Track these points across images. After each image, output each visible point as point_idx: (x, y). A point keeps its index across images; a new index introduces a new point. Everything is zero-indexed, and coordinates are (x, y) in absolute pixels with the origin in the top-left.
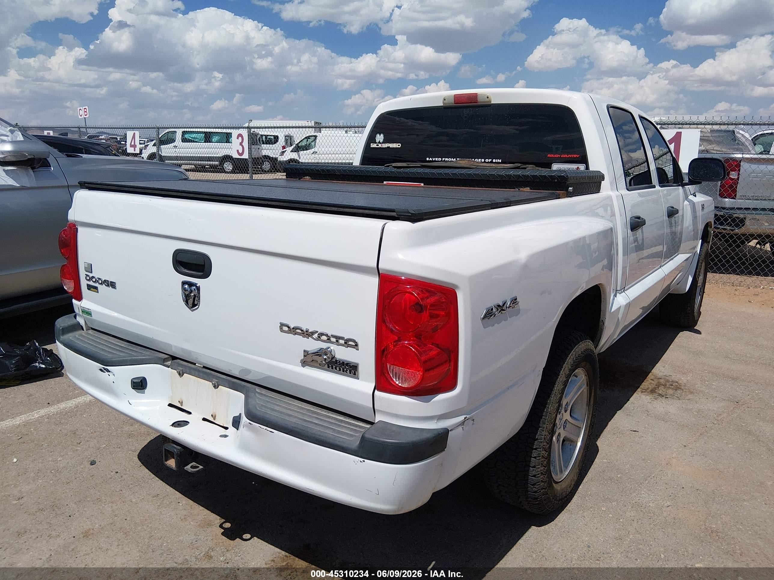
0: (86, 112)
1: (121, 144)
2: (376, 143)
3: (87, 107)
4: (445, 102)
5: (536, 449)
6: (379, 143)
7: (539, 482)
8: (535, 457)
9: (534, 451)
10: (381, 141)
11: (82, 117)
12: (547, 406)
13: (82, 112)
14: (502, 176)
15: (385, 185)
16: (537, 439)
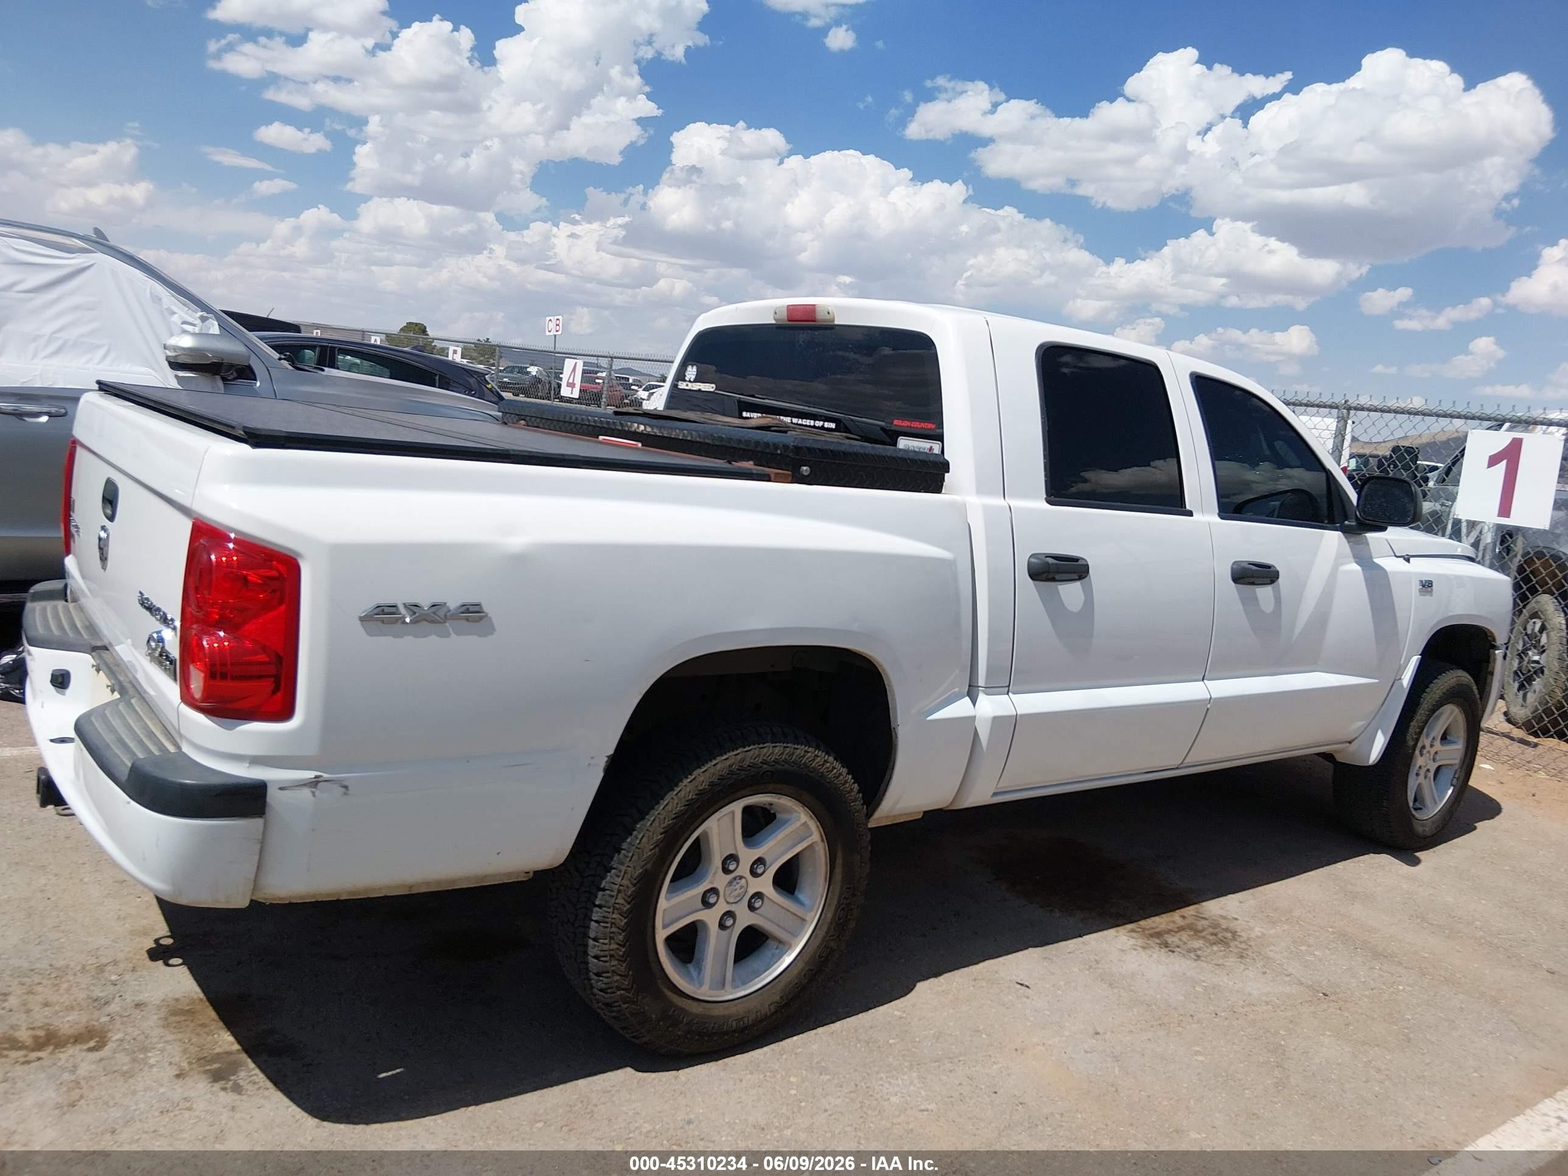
0: (558, 325)
1: (630, 389)
2: (685, 381)
3: (560, 317)
4: (777, 316)
5: (600, 906)
6: (690, 381)
7: (608, 972)
8: (596, 921)
9: (596, 909)
10: (693, 378)
11: (551, 334)
12: (635, 833)
13: (552, 326)
14: (747, 442)
15: (601, 442)
16: (604, 890)
